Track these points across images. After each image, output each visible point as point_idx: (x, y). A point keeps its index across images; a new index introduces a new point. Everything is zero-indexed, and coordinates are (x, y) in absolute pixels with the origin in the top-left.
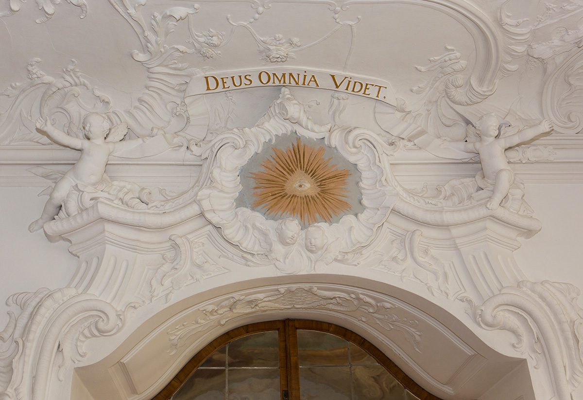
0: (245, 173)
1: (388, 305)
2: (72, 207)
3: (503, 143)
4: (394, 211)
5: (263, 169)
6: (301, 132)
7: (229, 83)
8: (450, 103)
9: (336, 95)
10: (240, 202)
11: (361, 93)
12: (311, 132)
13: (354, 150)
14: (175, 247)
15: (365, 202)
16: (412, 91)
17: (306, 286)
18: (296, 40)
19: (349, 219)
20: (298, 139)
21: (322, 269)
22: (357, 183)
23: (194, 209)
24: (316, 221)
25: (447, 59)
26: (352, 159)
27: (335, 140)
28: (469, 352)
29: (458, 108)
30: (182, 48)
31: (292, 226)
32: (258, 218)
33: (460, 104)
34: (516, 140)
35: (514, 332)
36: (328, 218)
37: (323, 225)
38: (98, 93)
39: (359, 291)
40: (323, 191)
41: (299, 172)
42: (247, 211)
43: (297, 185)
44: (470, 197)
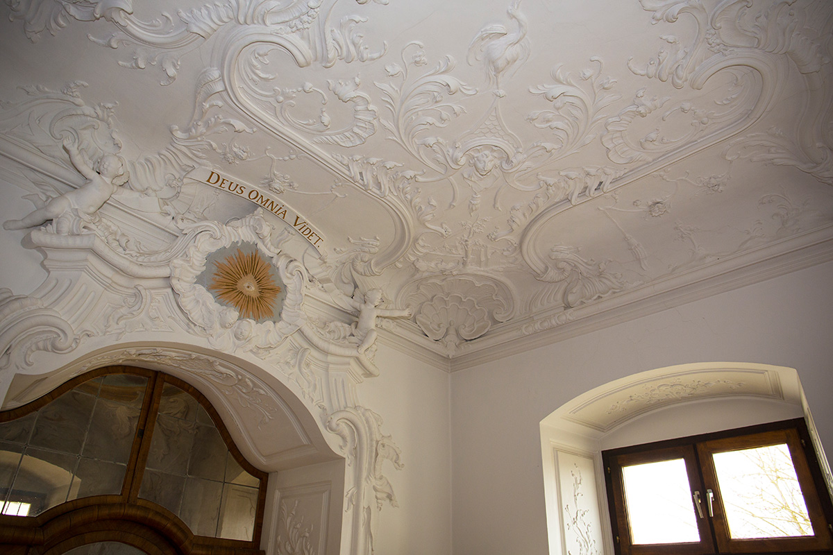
0: (210, 258)
1: (262, 392)
2: (66, 226)
4: (300, 331)
5: (226, 262)
6: (261, 246)
7: (226, 185)
8: (352, 269)
9: (289, 229)
10: (200, 280)
11: (306, 237)
12: (267, 250)
13: (289, 275)
14: (138, 295)
15: (283, 315)
16: (335, 249)
17: (211, 359)
19: (269, 324)
20: (257, 250)
21: (240, 354)
22: (283, 300)
23: (165, 272)
24: (249, 317)
26: (285, 281)
27: (281, 263)
28: (305, 441)
29: (354, 273)
30: (214, 145)
32: (209, 298)
33: (357, 272)
34: (387, 314)
35: (344, 438)
36: (258, 318)
37: (252, 322)
38: (115, 135)
39: (248, 376)
40: (261, 297)
41: (250, 275)
42: (201, 289)
43: (246, 285)
44: (345, 338)
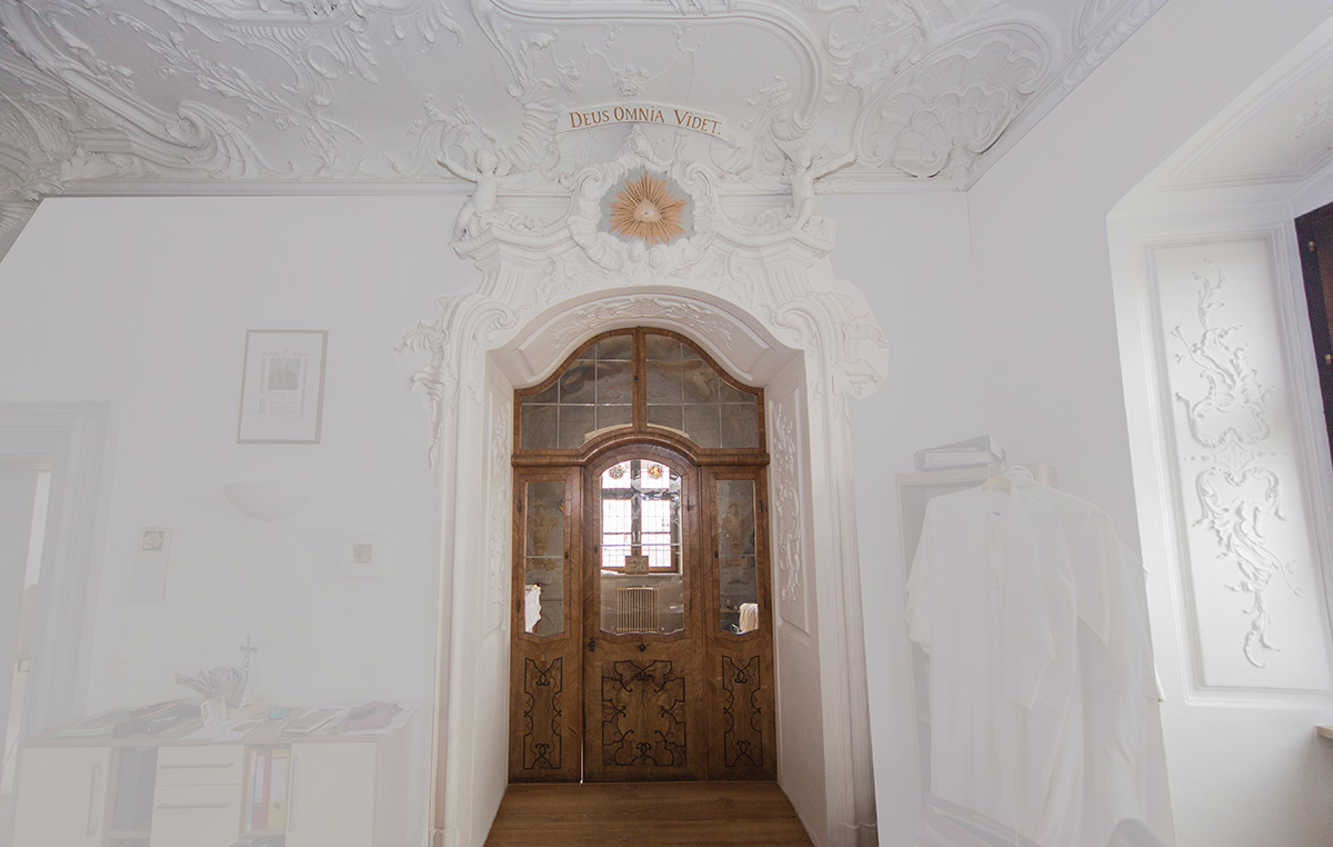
0: (604, 203)
1: (708, 312)
2: (474, 230)
3: (813, 173)
4: (719, 235)
5: (617, 199)
6: (649, 166)
7: (590, 120)
8: (775, 139)
9: (679, 132)
10: (600, 228)
11: (699, 129)
12: (656, 167)
13: (691, 182)
14: (552, 263)
15: (696, 227)
16: (742, 126)
17: (649, 296)
18: (644, 71)
19: (682, 242)
20: (646, 173)
21: (660, 282)
22: (691, 212)
23: (566, 233)
24: (657, 243)
25: (775, 90)
26: (688, 190)
27: (675, 174)
28: (764, 346)
29: (779, 143)
30: (549, 82)
31: (639, 246)
32: (613, 240)
33: (782, 139)
34: (825, 171)
35: (798, 330)
36: (667, 241)
37: (663, 246)
38: (485, 131)
39: (689, 301)
40: (664, 218)
41: (645, 201)
42: (605, 235)
43: (643, 213)
44: (780, 224)
